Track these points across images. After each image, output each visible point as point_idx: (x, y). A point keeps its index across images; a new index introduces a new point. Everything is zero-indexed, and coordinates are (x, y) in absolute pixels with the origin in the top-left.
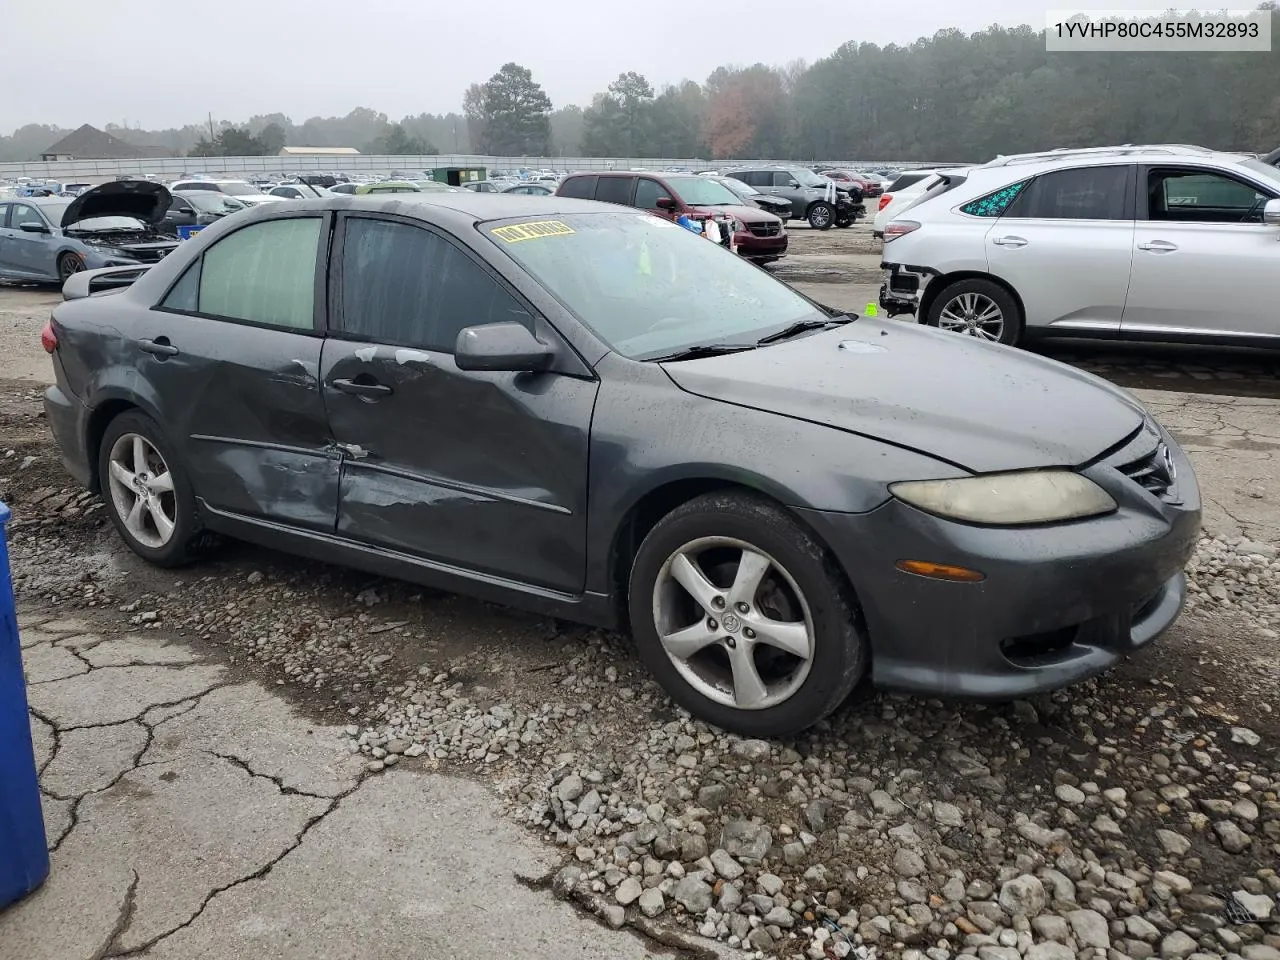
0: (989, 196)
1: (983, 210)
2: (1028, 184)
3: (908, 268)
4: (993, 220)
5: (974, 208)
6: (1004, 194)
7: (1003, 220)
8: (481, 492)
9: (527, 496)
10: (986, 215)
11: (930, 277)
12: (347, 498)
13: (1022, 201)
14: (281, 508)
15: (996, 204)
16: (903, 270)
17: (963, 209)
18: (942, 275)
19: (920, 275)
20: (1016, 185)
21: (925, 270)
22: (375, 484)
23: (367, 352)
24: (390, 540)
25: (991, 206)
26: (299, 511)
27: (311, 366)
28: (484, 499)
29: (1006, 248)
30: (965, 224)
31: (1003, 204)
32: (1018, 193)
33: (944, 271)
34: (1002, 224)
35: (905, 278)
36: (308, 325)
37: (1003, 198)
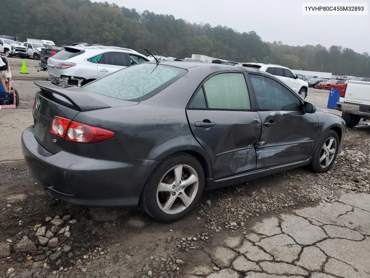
0: (94, 57)
1: (93, 61)
2: (104, 55)
3: (75, 77)
4: (97, 64)
5: (91, 60)
6: (98, 57)
7: (100, 64)
8: (296, 143)
9: (305, 140)
10: (95, 63)
11: (82, 80)
12: (259, 158)
13: (104, 59)
14: (240, 170)
15: (97, 60)
16: (72, 78)
17: (88, 60)
18: (87, 80)
19: (79, 80)
20: (100, 55)
21: (80, 78)
22: (265, 151)
23: (273, 113)
24: (273, 164)
25: (95, 60)
26: (247, 168)
27: (259, 120)
28: (297, 144)
29: (103, 73)
30: (89, 65)
31: (99, 60)
32: (102, 57)
33: (87, 79)
34: (100, 66)
35: (73, 80)
36: (249, 108)
37: (98, 58)
